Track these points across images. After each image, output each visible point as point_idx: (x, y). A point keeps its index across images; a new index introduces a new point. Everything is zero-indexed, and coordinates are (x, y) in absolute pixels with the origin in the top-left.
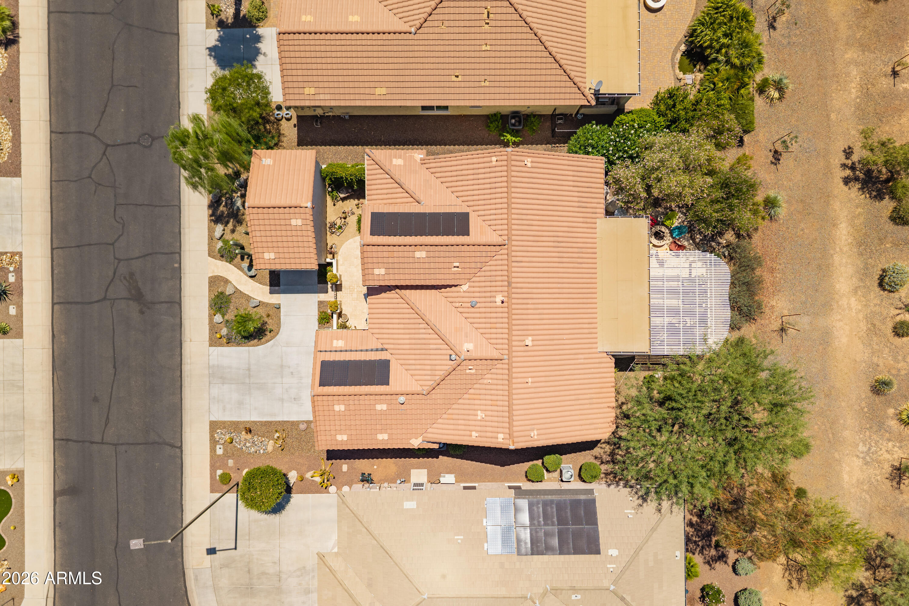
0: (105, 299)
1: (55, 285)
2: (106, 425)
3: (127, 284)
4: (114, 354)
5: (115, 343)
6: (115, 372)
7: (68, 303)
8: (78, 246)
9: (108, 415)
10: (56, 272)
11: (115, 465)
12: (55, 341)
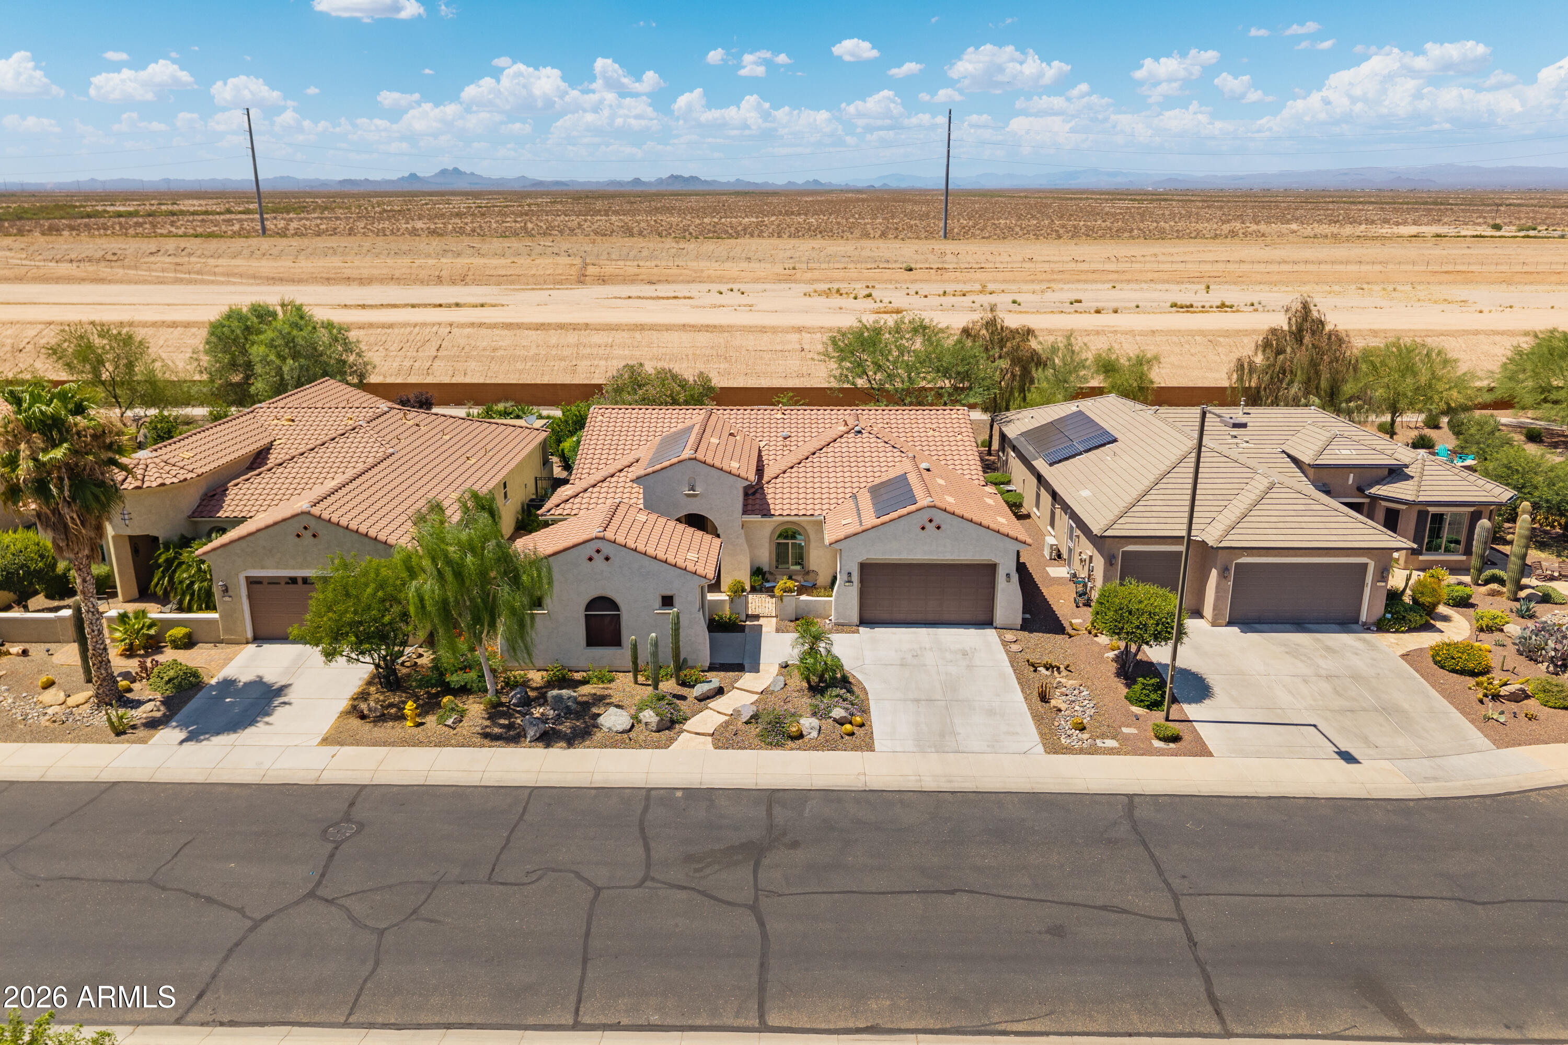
0: (754, 908)
1: (699, 1022)
2: (1124, 911)
3: (717, 867)
4: (915, 892)
5: (883, 890)
6: (967, 891)
7: (762, 988)
8: (585, 961)
9: (1095, 907)
10: (655, 1019)
11: (1237, 898)
12: (890, 1026)
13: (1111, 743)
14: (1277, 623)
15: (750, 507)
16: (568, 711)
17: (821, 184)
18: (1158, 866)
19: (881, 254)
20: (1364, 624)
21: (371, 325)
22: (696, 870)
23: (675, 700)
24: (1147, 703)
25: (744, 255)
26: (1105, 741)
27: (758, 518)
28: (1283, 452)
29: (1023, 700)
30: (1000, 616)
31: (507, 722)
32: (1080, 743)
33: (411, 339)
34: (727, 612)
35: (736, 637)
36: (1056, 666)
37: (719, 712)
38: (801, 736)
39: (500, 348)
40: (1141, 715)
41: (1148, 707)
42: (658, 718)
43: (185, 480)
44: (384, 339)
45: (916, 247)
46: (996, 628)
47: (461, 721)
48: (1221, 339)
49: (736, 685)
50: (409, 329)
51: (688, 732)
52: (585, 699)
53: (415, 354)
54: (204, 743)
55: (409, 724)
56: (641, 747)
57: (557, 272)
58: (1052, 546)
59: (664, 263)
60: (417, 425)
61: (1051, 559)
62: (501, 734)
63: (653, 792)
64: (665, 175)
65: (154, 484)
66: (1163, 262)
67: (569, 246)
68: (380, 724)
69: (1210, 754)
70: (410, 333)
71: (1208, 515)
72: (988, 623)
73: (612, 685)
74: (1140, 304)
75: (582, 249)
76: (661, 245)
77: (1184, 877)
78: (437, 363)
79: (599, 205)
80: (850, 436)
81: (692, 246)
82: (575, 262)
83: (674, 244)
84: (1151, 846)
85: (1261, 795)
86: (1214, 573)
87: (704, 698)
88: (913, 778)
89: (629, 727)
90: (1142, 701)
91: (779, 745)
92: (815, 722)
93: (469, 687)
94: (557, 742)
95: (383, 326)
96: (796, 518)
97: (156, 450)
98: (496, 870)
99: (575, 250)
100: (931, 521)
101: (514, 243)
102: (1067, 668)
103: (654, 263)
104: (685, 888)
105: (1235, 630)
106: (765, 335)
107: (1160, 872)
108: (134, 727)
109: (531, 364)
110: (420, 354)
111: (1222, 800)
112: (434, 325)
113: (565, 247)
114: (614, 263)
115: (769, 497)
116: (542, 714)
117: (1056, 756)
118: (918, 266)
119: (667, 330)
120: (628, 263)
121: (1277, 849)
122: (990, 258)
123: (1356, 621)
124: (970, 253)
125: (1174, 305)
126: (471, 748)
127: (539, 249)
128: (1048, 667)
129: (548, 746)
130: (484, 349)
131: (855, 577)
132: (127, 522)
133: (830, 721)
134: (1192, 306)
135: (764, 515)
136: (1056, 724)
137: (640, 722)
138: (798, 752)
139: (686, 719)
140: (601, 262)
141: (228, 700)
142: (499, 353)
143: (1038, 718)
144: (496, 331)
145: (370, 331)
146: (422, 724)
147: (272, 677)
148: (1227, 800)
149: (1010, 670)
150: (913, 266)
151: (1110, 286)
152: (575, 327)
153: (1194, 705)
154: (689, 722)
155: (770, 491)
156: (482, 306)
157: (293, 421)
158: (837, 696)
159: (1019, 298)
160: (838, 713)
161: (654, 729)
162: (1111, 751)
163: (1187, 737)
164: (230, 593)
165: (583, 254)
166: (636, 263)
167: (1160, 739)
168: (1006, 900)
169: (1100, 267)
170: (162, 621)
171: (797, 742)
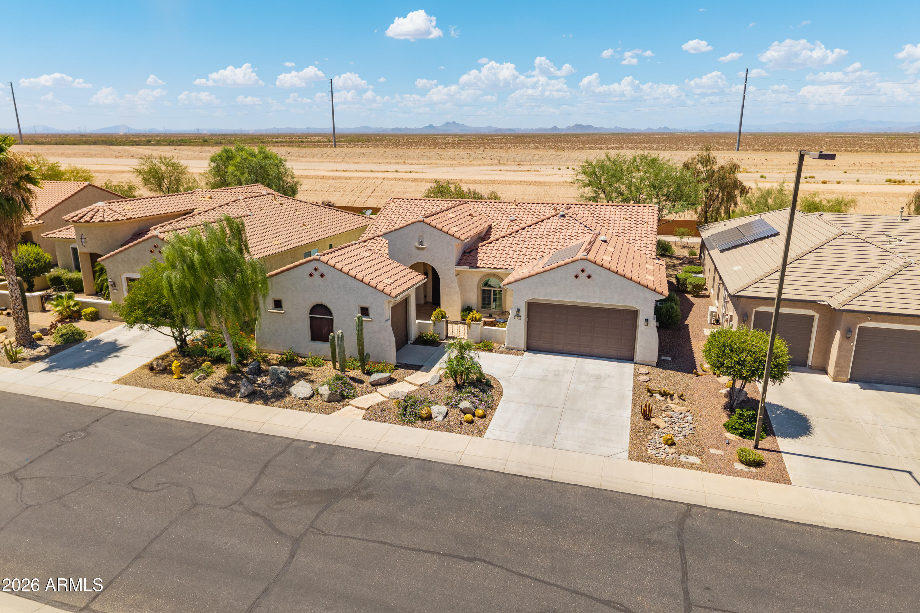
0: (296, 542)
3: (295, 503)
4: (438, 553)
5: (412, 546)
6: (484, 561)
8: (137, 557)
9: (598, 600)
13: (694, 459)
14: (899, 385)
15: (463, 261)
17: (669, 129)
18: (685, 573)
21: (340, 178)
22: (277, 503)
23: (352, 382)
24: (740, 431)
26: (689, 457)
27: (467, 268)
29: (630, 416)
30: (639, 354)
31: (234, 383)
32: (664, 455)
33: (359, 186)
34: (430, 332)
35: (431, 349)
36: (669, 394)
37: (382, 395)
38: (429, 417)
40: (732, 441)
41: (741, 435)
42: (330, 392)
43: (117, 220)
44: (344, 185)
46: (636, 363)
47: (205, 378)
49: (405, 379)
50: (359, 180)
51: (352, 405)
52: (294, 374)
53: (359, 194)
54: (53, 373)
55: (175, 377)
56: (311, 411)
58: (712, 313)
60: (281, 204)
61: (711, 323)
62: (225, 390)
63: (296, 443)
64: (572, 125)
65: (97, 221)
67: (492, 154)
68: (158, 375)
69: (789, 482)
70: (360, 183)
71: (839, 285)
72: (630, 359)
73: (319, 369)
74: (860, 180)
75: (500, 155)
76: (546, 153)
77: (708, 589)
78: (370, 199)
80: (555, 218)
81: (565, 154)
84: (688, 554)
85: (827, 526)
86: (838, 334)
87: (376, 384)
89: (308, 396)
90: (736, 429)
91: (410, 423)
92: (444, 409)
93: (222, 357)
94: (257, 400)
95: (346, 178)
96: (495, 271)
97: (110, 203)
98: (140, 478)
100: (583, 271)
101: (461, 152)
102: (681, 397)
104: (257, 515)
105: (856, 386)
106: (572, 188)
107: (685, 579)
108: (24, 359)
110: (362, 194)
111: (783, 523)
112: (374, 178)
113: (490, 155)
115: (480, 255)
116: (263, 381)
117: (637, 462)
119: (509, 184)
121: (824, 580)
124: (750, 159)
125: (889, 181)
126: (201, 397)
127: (475, 155)
128: (664, 394)
129: (250, 402)
131: (523, 313)
132: (84, 244)
133: (458, 410)
134: (904, 181)
135: (471, 267)
136: (649, 437)
137: (318, 393)
138: (423, 429)
139: (355, 397)
141: (87, 351)
143: (635, 431)
144: (408, 183)
145: (338, 181)
146: (183, 378)
147: (121, 341)
148: (789, 525)
149: (631, 393)
153: (788, 440)
154: (356, 399)
155: (482, 251)
156: (410, 172)
157: (212, 198)
158: (470, 393)
159: (765, 175)
160: (465, 404)
161: (326, 400)
162: (691, 466)
163: (771, 464)
164: (117, 288)
165: (499, 158)
167: (743, 463)
168: (515, 577)
170: (83, 303)
171: (425, 422)
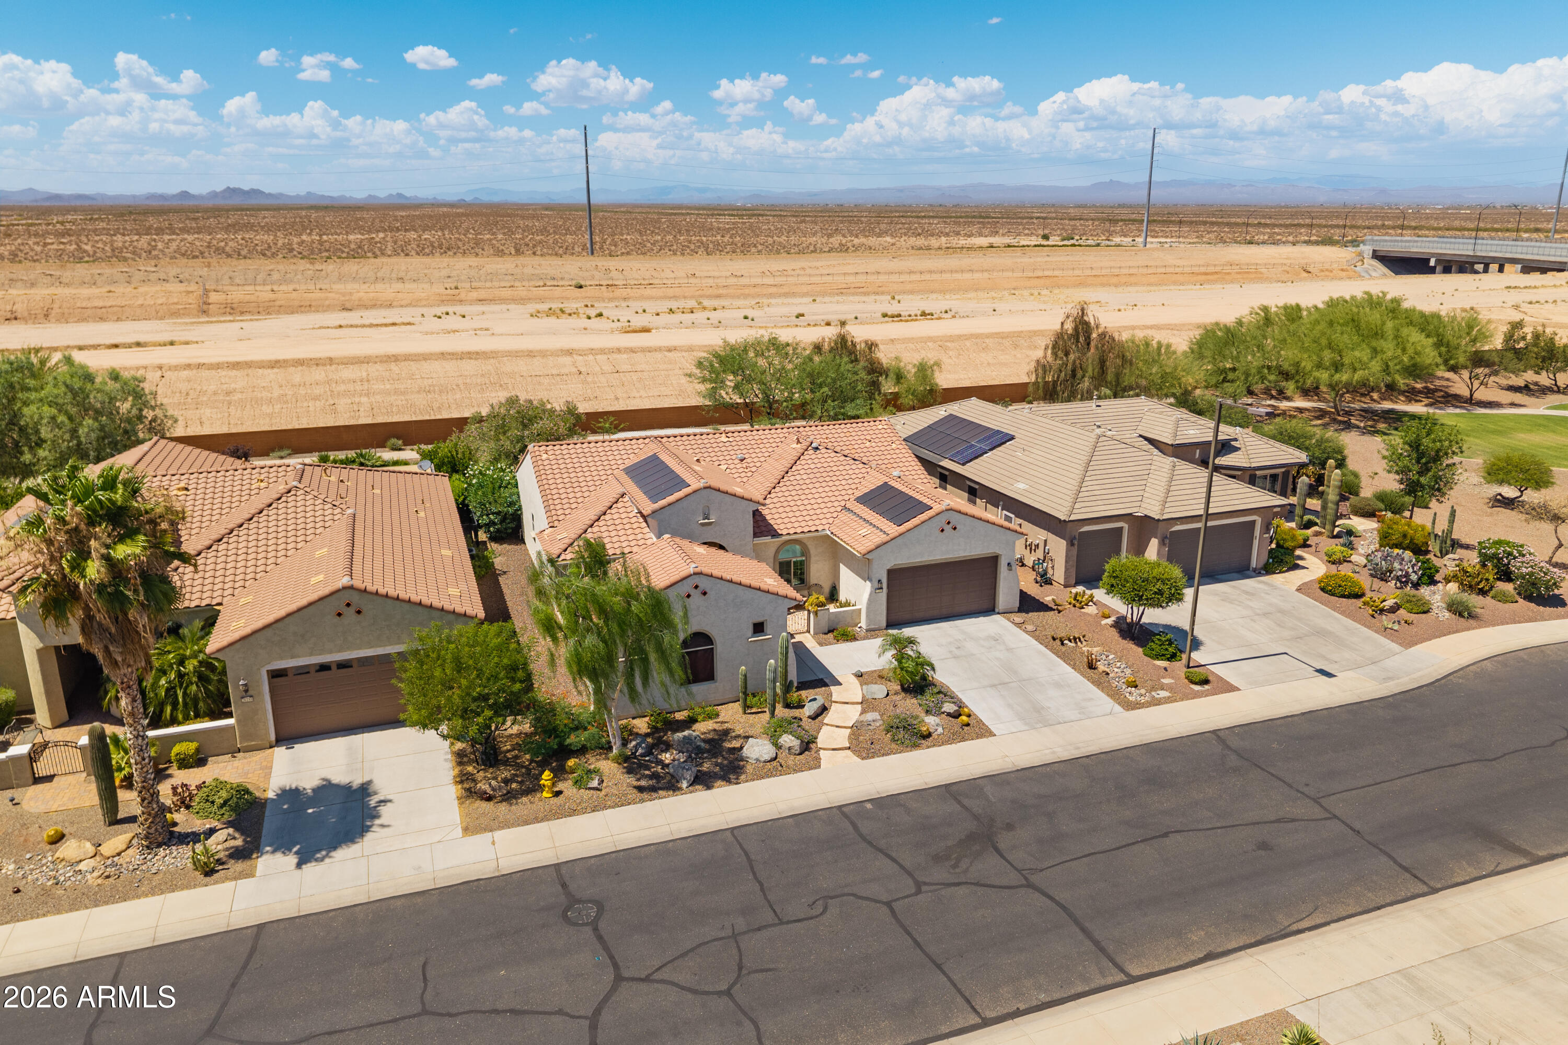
0: (1031, 886)
1: (1080, 989)
2: (1293, 820)
3: (966, 860)
4: (1138, 842)
5: (1113, 847)
6: (1174, 832)
7: (1101, 949)
8: (939, 967)
9: (1272, 822)
10: (1043, 997)
11: (1354, 792)
12: (1220, 950)
13: (1163, 693)
15: (756, 530)
16: (699, 751)
17: (406, 198)
18: (1282, 781)
19: (545, 271)
20: (1254, 570)
22: (953, 867)
23: (796, 723)
25: (394, 275)
26: (1159, 692)
27: (768, 539)
28: (1141, 436)
29: (1071, 670)
30: (1001, 601)
31: (648, 773)
32: (1143, 698)
36: (1077, 638)
37: (837, 727)
38: (930, 734)
39: (235, 390)
40: (1166, 668)
41: (1168, 660)
42: (795, 741)
45: (579, 264)
46: (999, 613)
47: (603, 781)
48: (948, 344)
49: (833, 700)
51: (824, 749)
52: (708, 736)
54: (325, 861)
55: (546, 794)
56: (795, 772)
57: (171, 301)
59: (303, 287)
62: (653, 786)
64: (219, 188)
66: (814, 275)
67: (179, 271)
69: (1238, 689)
71: (1136, 493)
72: (990, 610)
73: (722, 719)
74: (859, 316)
75: (196, 273)
76: (293, 267)
77: (1306, 785)
79: (152, 221)
80: (810, 453)
82: (190, 289)
83: (308, 266)
84: (1264, 767)
86: (1153, 541)
87: (816, 716)
88: (1047, 751)
89: (774, 755)
90: (1159, 656)
91: (915, 746)
92: (934, 719)
94: (714, 782)
96: (801, 536)
98: (777, 910)
99: (187, 275)
101: (107, 270)
102: (1084, 637)
103: (291, 287)
104: (959, 884)
106: (535, 360)
107: (1289, 786)
108: (221, 862)
109: (279, 406)
113: (173, 272)
114: (240, 288)
115: (768, 518)
117: (1134, 712)
118: (588, 283)
119: (425, 359)
120: (258, 288)
121: (1343, 750)
122: (655, 274)
123: (1247, 567)
124: (634, 269)
125: (885, 315)
126: (636, 805)
127: (138, 276)
128: (1069, 639)
129: (709, 787)
130: (215, 393)
131: (885, 584)
133: (946, 716)
134: (899, 316)
135: (773, 536)
136: (1113, 685)
137: (780, 748)
138: (934, 749)
139: (814, 738)
140: (225, 288)
141: (310, 811)
142: (237, 397)
143: (1097, 684)
146: (561, 792)
147: (344, 777)
149: (1041, 647)
150: (583, 283)
151: (811, 299)
152: (317, 363)
154: (818, 740)
155: (767, 515)
156: (172, 343)
157: (187, 489)
160: (949, 706)
161: (798, 752)
162: (1167, 700)
163: (1212, 678)
164: (250, 693)
165: (199, 280)
166: (269, 288)
167: (1196, 683)
169: (759, 281)
171: (929, 740)
